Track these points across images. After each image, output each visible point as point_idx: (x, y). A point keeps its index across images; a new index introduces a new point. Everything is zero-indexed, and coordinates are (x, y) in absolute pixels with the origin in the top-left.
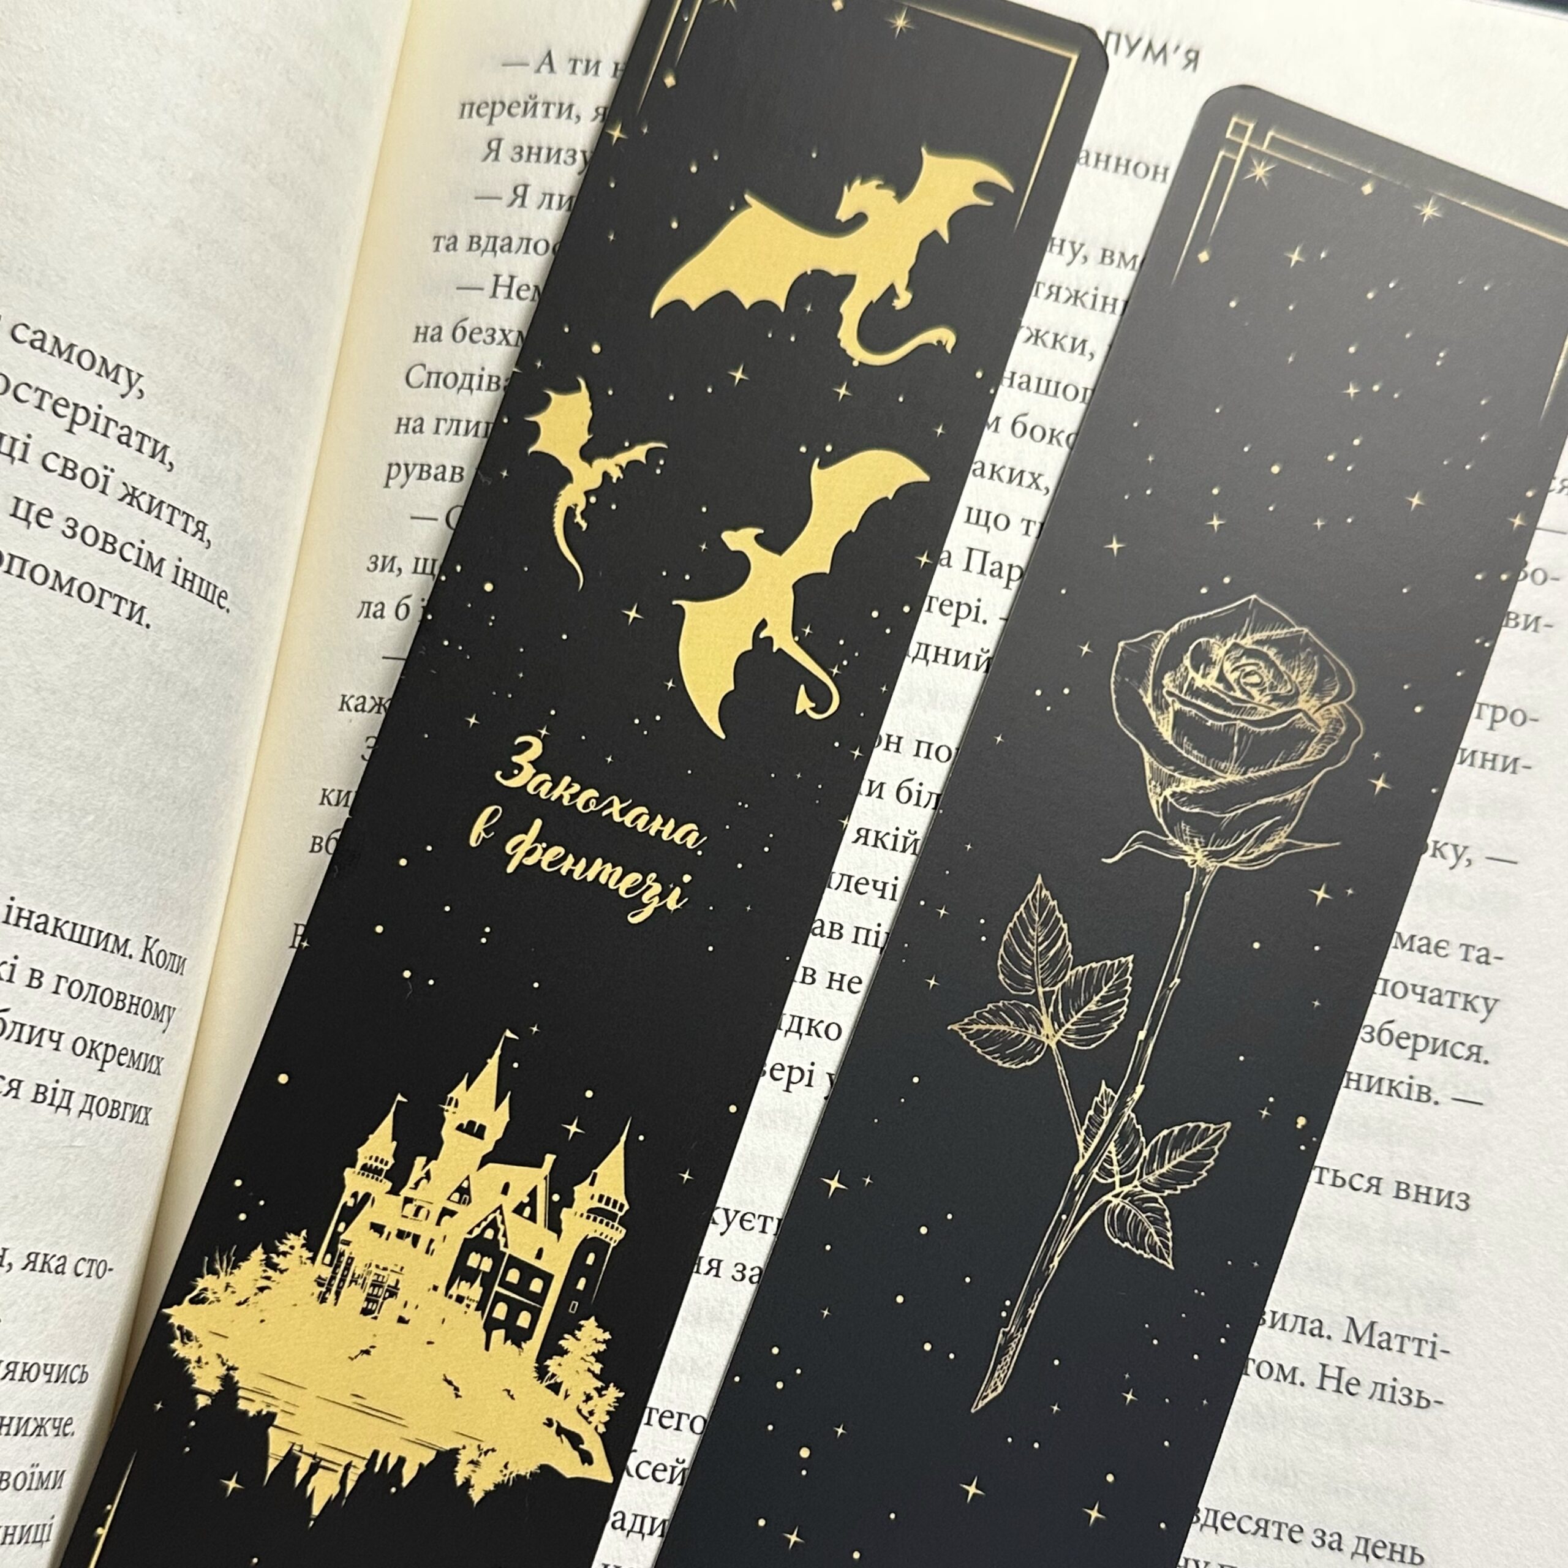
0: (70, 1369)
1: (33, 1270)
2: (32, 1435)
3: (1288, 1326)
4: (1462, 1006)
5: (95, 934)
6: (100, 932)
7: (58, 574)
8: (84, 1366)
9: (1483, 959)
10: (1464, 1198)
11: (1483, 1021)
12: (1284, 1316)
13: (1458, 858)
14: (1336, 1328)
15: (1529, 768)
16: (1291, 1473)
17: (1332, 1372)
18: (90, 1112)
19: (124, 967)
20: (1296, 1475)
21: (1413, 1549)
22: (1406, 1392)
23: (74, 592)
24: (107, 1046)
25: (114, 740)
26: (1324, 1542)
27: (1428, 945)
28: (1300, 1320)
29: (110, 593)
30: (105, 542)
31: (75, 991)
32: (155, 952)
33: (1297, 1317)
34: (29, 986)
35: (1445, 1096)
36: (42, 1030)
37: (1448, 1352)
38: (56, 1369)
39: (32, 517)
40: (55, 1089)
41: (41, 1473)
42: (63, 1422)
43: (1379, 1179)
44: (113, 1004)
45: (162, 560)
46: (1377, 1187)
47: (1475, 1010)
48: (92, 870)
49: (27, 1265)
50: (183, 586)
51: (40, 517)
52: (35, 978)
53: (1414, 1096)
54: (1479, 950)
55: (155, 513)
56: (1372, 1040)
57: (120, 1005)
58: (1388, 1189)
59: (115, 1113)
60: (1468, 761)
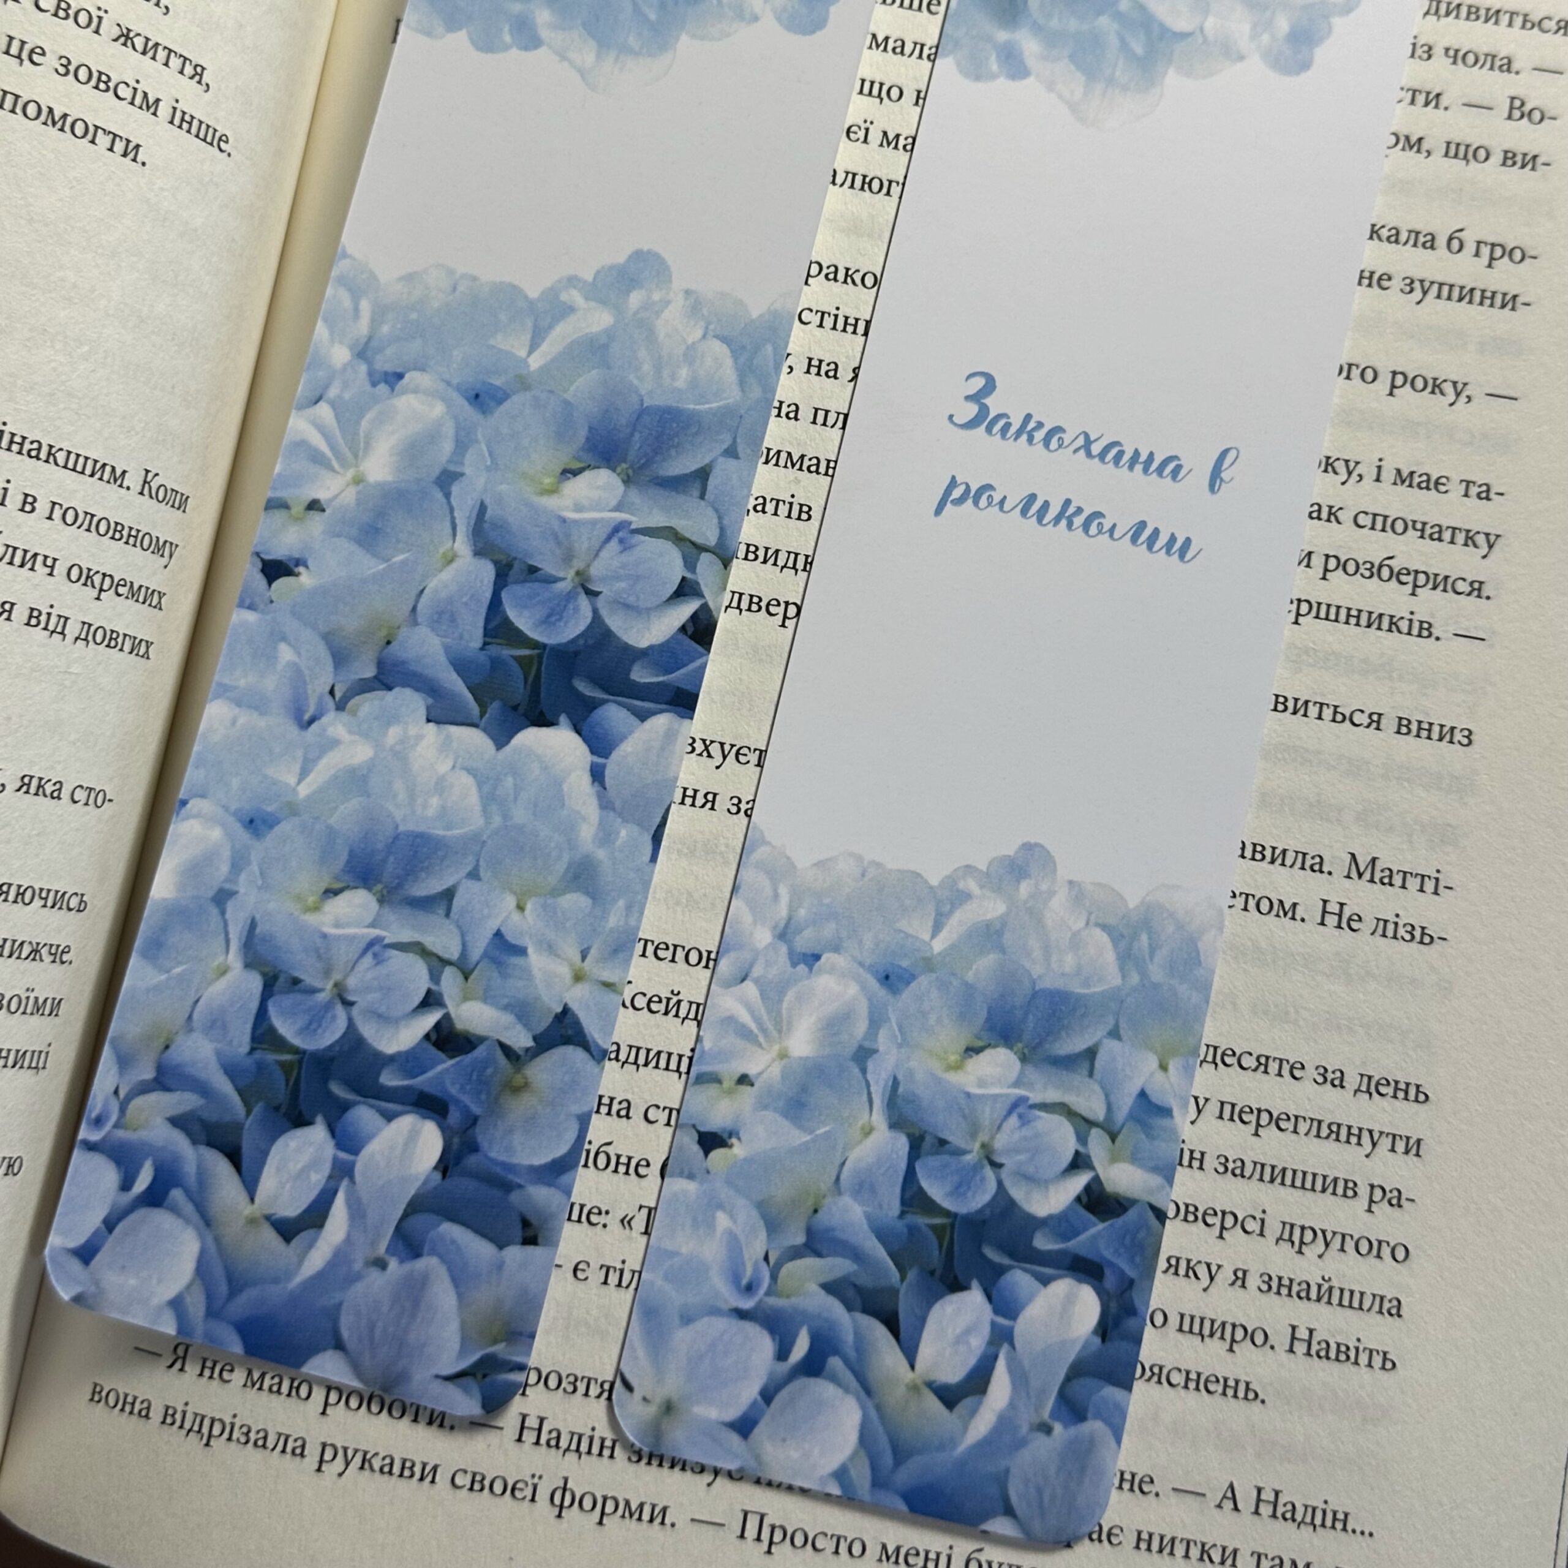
0: (67, 896)
1: (27, 792)
2: (26, 958)
3: (1288, 862)
4: (1462, 542)
5: (90, 463)
6: (96, 461)
7: (51, 110)
8: (82, 895)
9: (1484, 495)
10: (1466, 733)
11: (1484, 557)
12: (1284, 851)
13: (1458, 394)
14: (1337, 861)
15: (1528, 305)
16: (1292, 1010)
17: (1333, 907)
18: (86, 640)
19: (121, 498)
20: (1297, 1012)
21: (1418, 1086)
22: (1409, 928)
23: (67, 128)
24: (104, 575)
25: (109, 274)
26: (1325, 1079)
27: (1428, 481)
28: (1300, 856)
29: (104, 130)
30: (99, 80)
31: (70, 519)
32: (154, 485)
33: (1297, 852)
34: (22, 510)
35: (1447, 631)
36: (35, 555)
37: (1451, 888)
38: (52, 894)
39: (25, 55)
40: (49, 614)
41: (36, 999)
42: (61, 949)
43: (1380, 715)
45: (158, 101)
46: (1378, 722)
47: (1476, 546)
48: (87, 400)
49: (21, 787)
50: (180, 127)
51: (32, 55)
52: (28, 503)
53: (1415, 631)
54: (1480, 486)
55: (151, 54)
56: (1371, 576)
57: (117, 536)
58: (1389, 724)
59: (113, 643)
60: (1467, 299)
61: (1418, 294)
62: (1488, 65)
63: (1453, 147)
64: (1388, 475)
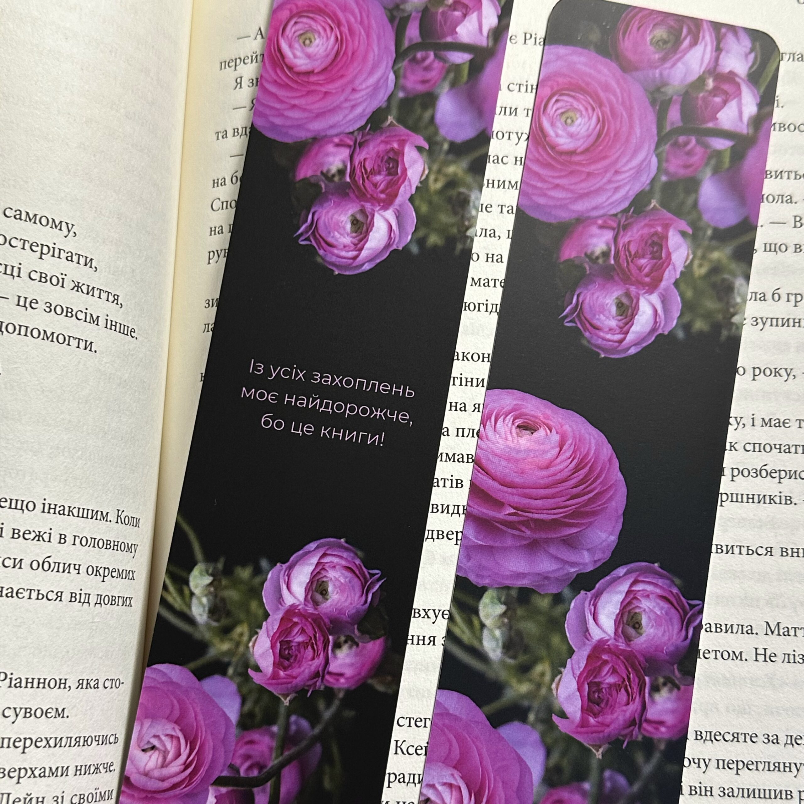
0: (108, 737)
1: (82, 688)
2: (93, 773)
3: (735, 631)
5: (90, 512)
6: (93, 511)
7: (45, 332)
8: (116, 735)
12: (732, 626)
13: (788, 375)
14: (760, 627)
16: (747, 707)
17: (761, 651)
18: (100, 603)
19: (107, 527)
20: (750, 708)
23: (55, 340)
24: (105, 568)
25: (86, 412)
26: (769, 740)
27: (779, 422)
28: (740, 627)
29: (73, 337)
30: (67, 312)
31: (84, 542)
32: (123, 517)
33: (738, 625)
34: (60, 543)
35: (799, 499)
36: (70, 565)
38: (101, 738)
39: (28, 305)
40: (80, 594)
41: (101, 792)
42: (109, 765)
43: (771, 548)
44: (105, 547)
45: (98, 317)
46: (771, 552)
48: (84, 480)
49: (78, 686)
50: (111, 329)
51: (32, 304)
52: (62, 539)
53: (783, 502)
55: (91, 293)
56: (757, 476)
57: (108, 547)
58: (777, 552)
59: (113, 602)
60: (786, 325)
61: (760, 325)
62: (780, 201)
63: (768, 246)
64: (758, 422)
